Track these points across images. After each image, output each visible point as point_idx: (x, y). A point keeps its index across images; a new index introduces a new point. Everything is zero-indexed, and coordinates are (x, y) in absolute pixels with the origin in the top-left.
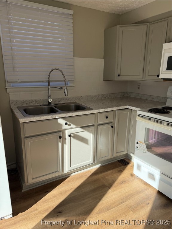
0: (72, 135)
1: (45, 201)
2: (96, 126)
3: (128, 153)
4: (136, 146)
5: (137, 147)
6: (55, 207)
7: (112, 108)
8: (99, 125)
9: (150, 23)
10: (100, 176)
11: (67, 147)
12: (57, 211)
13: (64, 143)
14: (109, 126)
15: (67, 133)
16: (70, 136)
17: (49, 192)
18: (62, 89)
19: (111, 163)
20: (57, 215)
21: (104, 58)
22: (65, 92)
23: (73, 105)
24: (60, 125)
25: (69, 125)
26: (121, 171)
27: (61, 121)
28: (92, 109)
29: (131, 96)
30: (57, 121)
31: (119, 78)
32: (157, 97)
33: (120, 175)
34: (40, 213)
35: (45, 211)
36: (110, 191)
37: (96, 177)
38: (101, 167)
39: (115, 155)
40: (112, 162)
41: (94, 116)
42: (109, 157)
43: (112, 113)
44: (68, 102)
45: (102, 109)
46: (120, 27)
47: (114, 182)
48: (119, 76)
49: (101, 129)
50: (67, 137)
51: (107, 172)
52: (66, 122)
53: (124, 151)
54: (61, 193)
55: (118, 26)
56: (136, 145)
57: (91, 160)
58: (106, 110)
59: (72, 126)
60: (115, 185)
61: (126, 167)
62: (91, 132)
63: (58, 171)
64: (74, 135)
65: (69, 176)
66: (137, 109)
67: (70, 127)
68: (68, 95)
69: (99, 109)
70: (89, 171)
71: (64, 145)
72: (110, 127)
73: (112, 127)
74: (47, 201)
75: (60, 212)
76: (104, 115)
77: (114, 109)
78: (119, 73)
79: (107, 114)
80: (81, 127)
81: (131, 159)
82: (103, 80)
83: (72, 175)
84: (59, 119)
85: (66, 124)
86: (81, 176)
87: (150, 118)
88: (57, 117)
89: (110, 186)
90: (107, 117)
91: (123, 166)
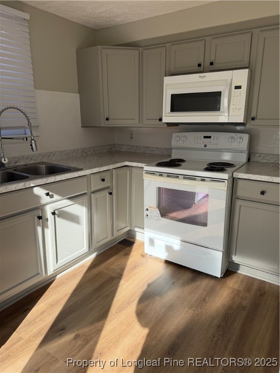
0: (56, 212)
1: (29, 324)
2: (89, 194)
3: (132, 229)
4: (145, 214)
5: (147, 216)
6: (50, 325)
7: (108, 166)
8: (93, 193)
9: (143, 48)
10: (102, 267)
11: (49, 233)
12: (56, 330)
13: (44, 226)
14: (106, 193)
15: (49, 210)
16: (54, 213)
17: (31, 310)
18: (27, 140)
19: (110, 248)
20: (59, 334)
21: (79, 93)
22: (31, 145)
23: (44, 166)
24: (38, 197)
25: (52, 197)
26: (127, 254)
27: (39, 192)
28: (81, 169)
29: (122, 150)
30: (33, 191)
31: (107, 122)
32: (158, 148)
33: (128, 259)
34: (29, 341)
35: (36, 336)
36: (122, 282)
37: (96, 271)
38: (97, 256)
39: (116, 234)
40: (112, 245)
41: (85, 178)
42: (109, 238)
43: (109, 173)
44: (30, 163)
45: (95, 168)
46: (103, 48)
47: (123, 269)
48: (107, 119)
49: (96, 199)
50: (49, 216)
51: (110, 261)
52: (47, 192)
53: (126, 227)
54: (52, 306)
55: (100, 47)
56: (146, 212)
57: (85, 248)
58: (102, 169)
59: (56, 197)
60: (126, 273)
61: (132, 248)
62: (82, 204)
63: (38, 274)
64: (59, 211)
65: (53, 279)
66: (140, 165)
67: (52, 199)
68: (37, 150)
69: (90, 168)
70: (82, 266)
71: (46, 230)
72: (108, 194)
73: (111, 194)
74: (33, 322)
75: (63, 329)
76: (98, 177)
77: (111, 167)
78: (106, 116)
79: (103, 175)
80: (69, 199)
81: (135, 236)
82: (82, 127)
83: (58, 276)
84: (35, 188)
85: (48, 194)
86: (73, 275)
87: (161, 174)
88: (32, 185)
89: (120, 276)
90: (103, 180)
91: (128, 248)
